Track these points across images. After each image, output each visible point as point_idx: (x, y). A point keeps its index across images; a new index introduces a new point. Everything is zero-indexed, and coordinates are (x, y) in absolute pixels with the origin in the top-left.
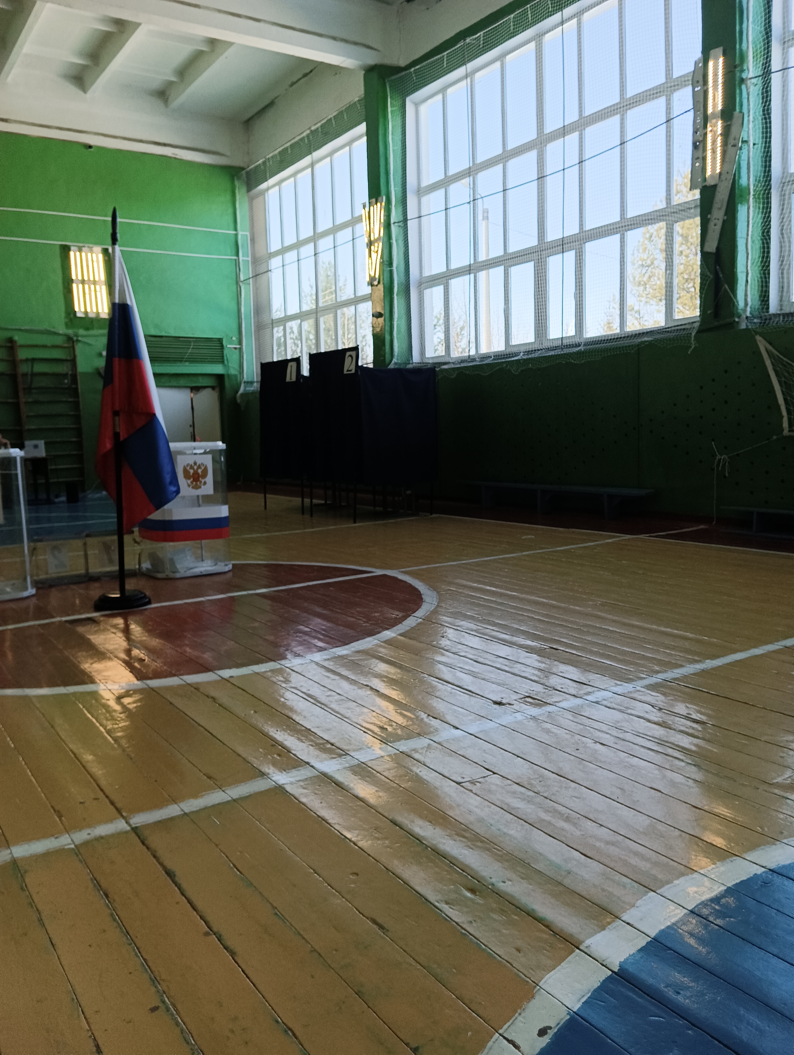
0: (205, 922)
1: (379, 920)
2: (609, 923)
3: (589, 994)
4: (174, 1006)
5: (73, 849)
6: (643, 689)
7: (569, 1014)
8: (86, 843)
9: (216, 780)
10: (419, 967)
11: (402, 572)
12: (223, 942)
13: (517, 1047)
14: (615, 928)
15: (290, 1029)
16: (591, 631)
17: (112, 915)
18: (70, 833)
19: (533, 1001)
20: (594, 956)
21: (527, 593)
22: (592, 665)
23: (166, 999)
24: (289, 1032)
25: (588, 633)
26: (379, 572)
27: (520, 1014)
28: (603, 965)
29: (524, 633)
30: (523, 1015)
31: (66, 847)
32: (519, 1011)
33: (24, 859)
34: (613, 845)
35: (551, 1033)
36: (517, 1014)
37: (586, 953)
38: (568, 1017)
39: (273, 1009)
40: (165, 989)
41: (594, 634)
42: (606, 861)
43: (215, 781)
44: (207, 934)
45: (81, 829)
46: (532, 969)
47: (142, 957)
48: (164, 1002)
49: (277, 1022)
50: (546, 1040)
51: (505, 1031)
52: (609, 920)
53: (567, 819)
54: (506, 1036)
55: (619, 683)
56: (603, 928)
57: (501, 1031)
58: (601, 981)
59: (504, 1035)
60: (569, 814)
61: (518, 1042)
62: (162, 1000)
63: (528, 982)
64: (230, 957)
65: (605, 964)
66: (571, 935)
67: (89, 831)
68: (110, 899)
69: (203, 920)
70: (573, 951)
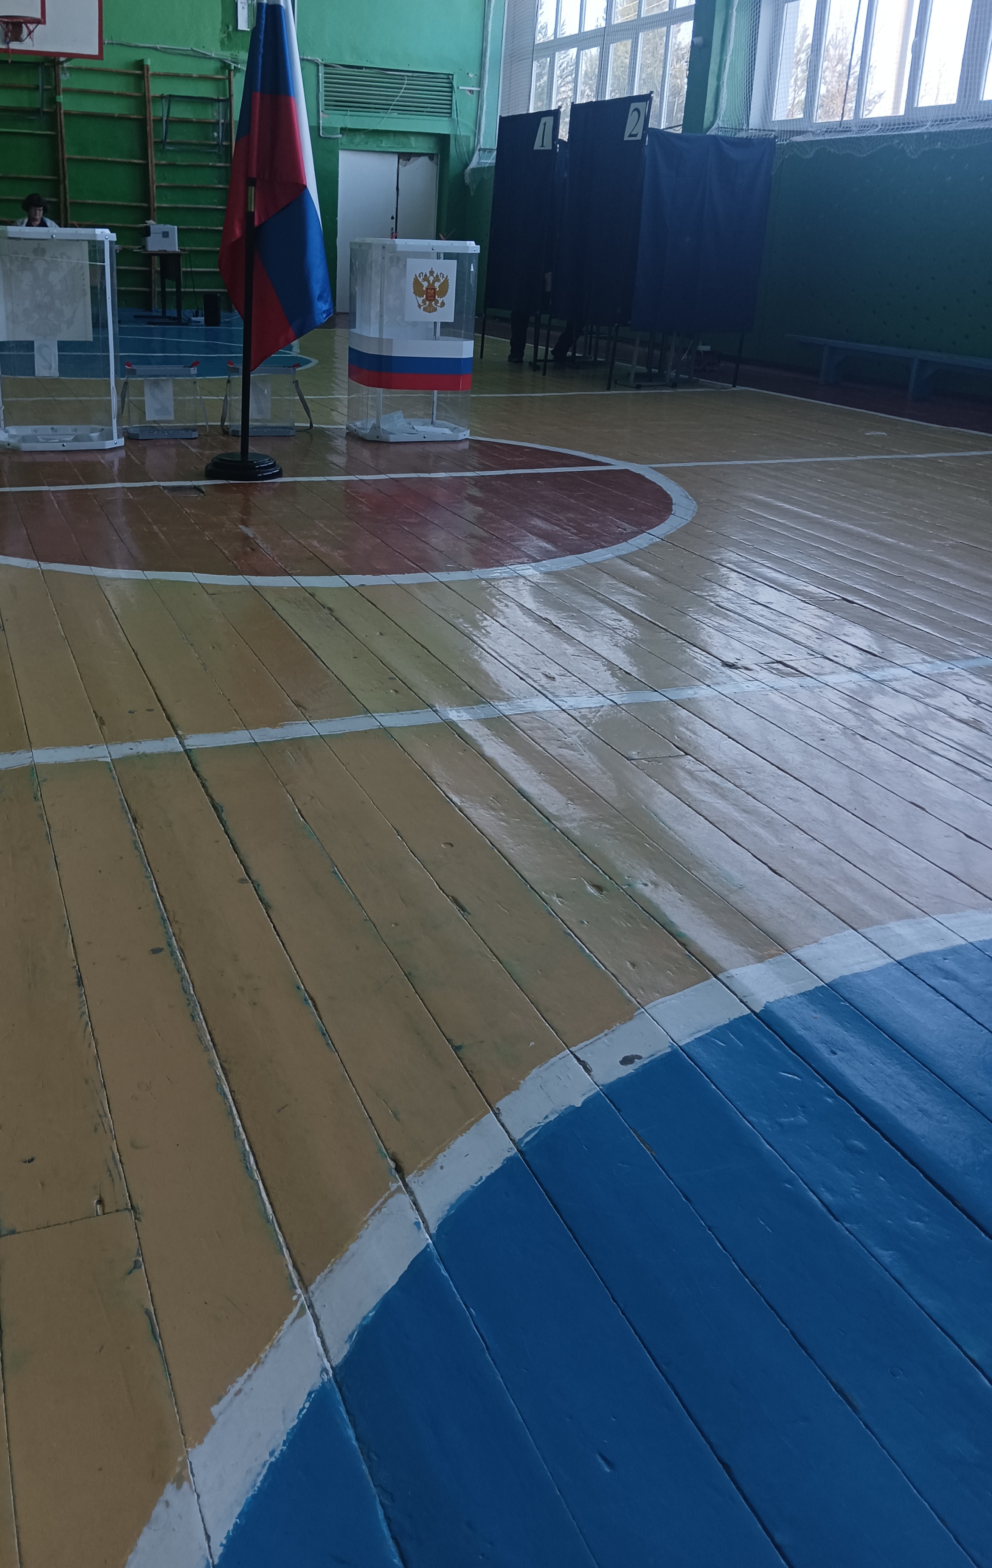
0: (244, 867)
1: (462, 901)
2: (772, 956)
3: (709, 1031)
4: (182, 951)
5: (108, 763)
6: (964, 673)
7: (671, 1046)
8: (125, 760)
9: (306, 709)
10: (495, 960)
11: (655, 469)
12: (260, 893)
13: (588, 1070)
14: (777, 962)
15: (312, 999)
16: (920, 582)
17: (135, 842)
18: (108, 745)
19: (630, 1024)
20: (733, 989)
21: (837, 517)
22: (896, 630)
23: (175, 942)
24: (310, 1001)
25: (913, 585)
26: (619, 465)
27: (606, 1035)
28: (741, 1001)
29: (809, 573)
30: (609, 1036)
31: (100, 760)
32: (606, 1031)
33: (46, 766)
34: (821, 864)
35: (638, 1064)
36: (602, 1034)
37: (724, 984)
38: (669, 1050)
39: (298, 973)
40: (177, 932)
41: (922, 587)
42: (800, 883)
43: (303, 711)
44: (243, 881)
45: (123, 741)
46: (642, 989)
47: (159, 893)
48: (170, 945)
49: (298, 988)
50: (630, 1069)
51: (578, 1050)
52: (773, 952)
53: (768, 824)
54: (578, 1055)
55: (929, 659)
56: (761, 960)
57: (572, 1049)
58: (732, 1019)
59: (576, 1054)
60: (772, 818)
61: (591, 1064)
62: (168, 942)
63: (631, 1001)
64: (264, 911)
65: (745, 1001)
66: (713, 960)
67: (131, 745)
68: (137, 825)
69: (243, 865)
70: (708, 978)
